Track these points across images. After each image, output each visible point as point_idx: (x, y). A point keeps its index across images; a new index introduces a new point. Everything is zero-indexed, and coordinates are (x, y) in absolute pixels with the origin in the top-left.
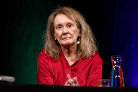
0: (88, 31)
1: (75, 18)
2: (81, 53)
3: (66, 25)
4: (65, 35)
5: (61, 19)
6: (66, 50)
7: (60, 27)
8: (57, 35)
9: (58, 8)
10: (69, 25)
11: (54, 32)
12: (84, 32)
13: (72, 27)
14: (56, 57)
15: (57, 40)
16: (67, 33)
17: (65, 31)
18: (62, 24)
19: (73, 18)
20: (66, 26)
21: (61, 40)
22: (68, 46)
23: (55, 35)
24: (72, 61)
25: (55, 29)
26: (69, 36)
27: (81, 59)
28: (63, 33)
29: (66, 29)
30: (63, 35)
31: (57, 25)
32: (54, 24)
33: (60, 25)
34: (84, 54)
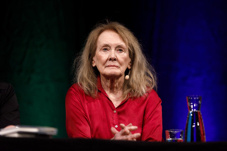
1: (128, 40)
2: (130, 90)
3: (116, 48)
4: (113, 61)
6: (108, 84)
7: (106, 49)
9: (106, 23)
10: (119, 49)
11: (94, 55)
12: (138, 63)
13: (123, 53)
14: (92, 92)
16: (115, 60)
17: (113, 56)
18: (109, 45)
19: (126, 40)
20: (115, 50)
21: (103, 67)
22: (113, 78)
23: (95, 59)
24: (117, 100)
25: (98, 50)
26: (116, 63)
27: (131, 98)
28: (110, 57)
29: (113, 53)
30: (108, 61)
31: (103, 45)
32: (98, 43)
33: (107, 45)
34: (134, 91)
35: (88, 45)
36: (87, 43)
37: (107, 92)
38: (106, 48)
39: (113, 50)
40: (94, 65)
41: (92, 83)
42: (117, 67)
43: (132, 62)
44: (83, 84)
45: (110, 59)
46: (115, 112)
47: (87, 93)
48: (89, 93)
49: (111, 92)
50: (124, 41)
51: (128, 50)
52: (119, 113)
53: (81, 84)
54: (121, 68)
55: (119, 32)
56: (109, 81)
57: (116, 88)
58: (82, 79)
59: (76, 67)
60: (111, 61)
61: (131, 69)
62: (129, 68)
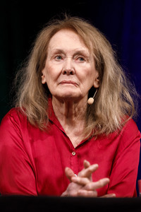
0: (119, 81)
1: (94, 44)
3: (74, 56)
4: (68, 75)
5: (65, 40)
6: (63, 110)
7: (60, 58)
8: (49, 72)
9: (62, 18)
10: (80, 56)
11: (43, 66)
12: (110, 79)
13: (85, 62)
14: (41, 122)
15: (46, 83)
16: (72, 73)
17: (68, 68)
18: (64, 51)
19: (91, 44)
20: (73, 58)
21: (55, 85)
22: (69, 101)
23: (44, 72)
25: (48, 58)
26: (74, 79)
27: (95, 136)
28: (64, 70)
29: (69, 63)
31: (55, 51)
32: (49, 49)
33: (60, 52)
34: (102, 126)
35: (36, 51)
36: (35, 47)
37: (62, 123)
38: (60, 55)
39: (69, 59)
40: (43, 82)
41: (40, 108)
42: (75, 84)
43: (101, 78)
44: (27, 108)
45: (65, 73)
46: (74, 154)
47: (33, 123)
48: (36, 122)
49: (67, 123)
50: (86, 45)
51: (92, 59)
52: (79, 157)
53: (25, 110)
54: (81, 85)
55: (79, 31)
56: (64, 105)
57: (76, 116)
58: (27, 100)
59: (18, 84)
60: (66, 75)
61: (98, 88)
62: (96, 86)
